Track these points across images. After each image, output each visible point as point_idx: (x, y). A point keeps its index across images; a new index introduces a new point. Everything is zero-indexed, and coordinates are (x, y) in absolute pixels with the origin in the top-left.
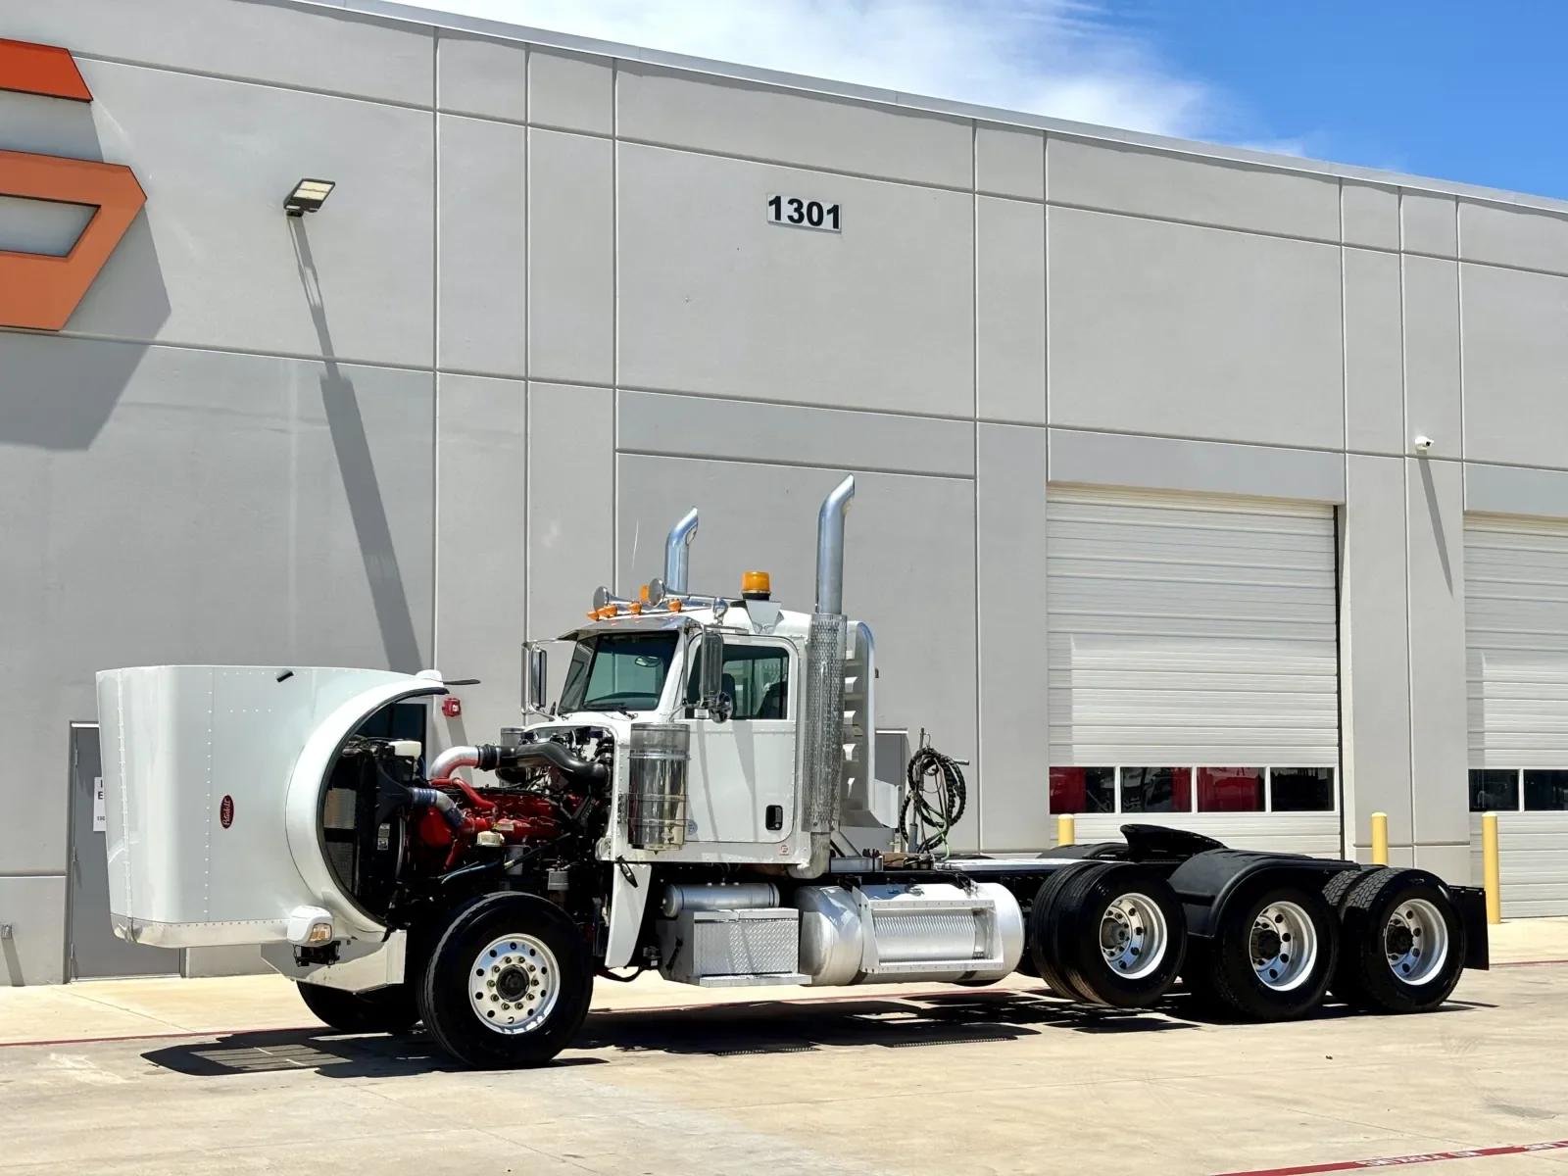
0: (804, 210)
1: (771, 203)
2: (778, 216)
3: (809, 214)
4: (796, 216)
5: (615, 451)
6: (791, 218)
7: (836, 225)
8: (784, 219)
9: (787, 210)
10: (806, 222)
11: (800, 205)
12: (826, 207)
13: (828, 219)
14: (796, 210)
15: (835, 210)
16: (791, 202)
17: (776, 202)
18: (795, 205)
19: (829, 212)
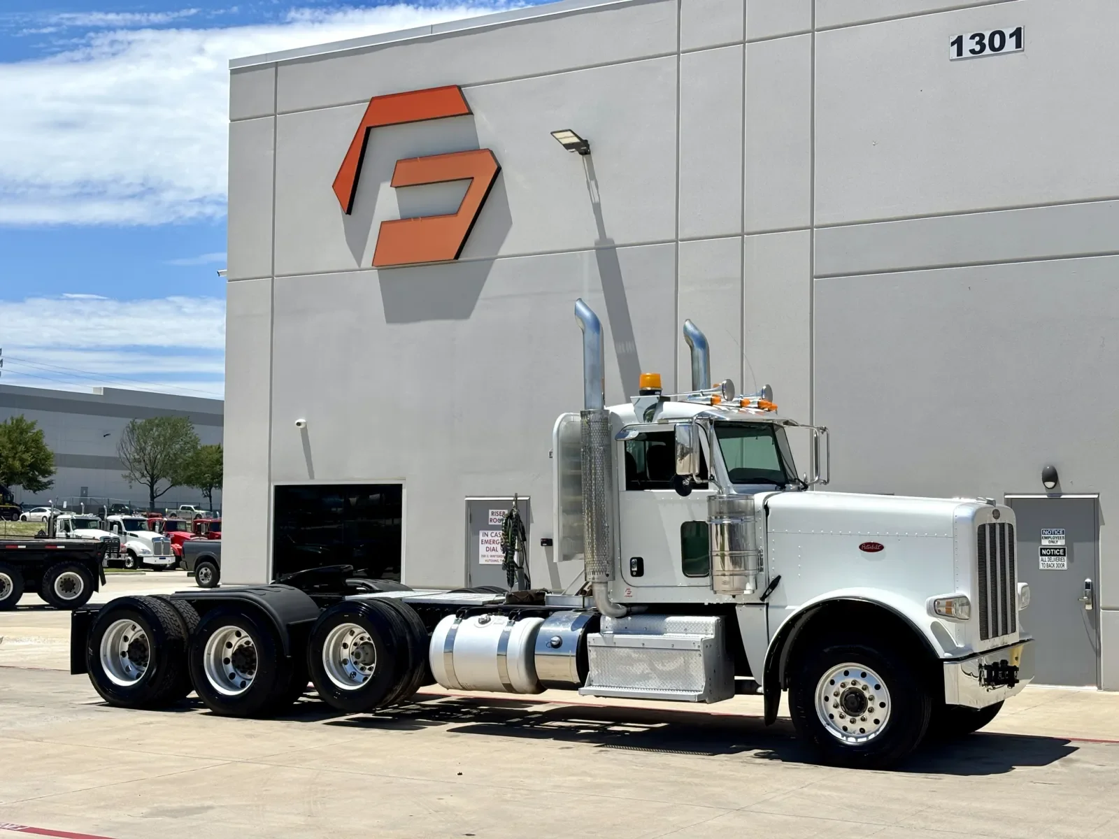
0: (986, 41)
1: (953, 44)
2: (960, 53)
3: (990, 43)
4: (978, 48)
5: (812, 277)
6: (973, 51)
7: (1018, 45)
8: (966, 53)
9: (969, 44)
10: (988, 51)
11: (982, 36)
12: (1007, 33)
13: (1010, 43)
14: (977, 43)
15: (1017, 34)
16: (973, 37)
17: (959, 42)
18: (977, 39)
19: (1011, 36)
